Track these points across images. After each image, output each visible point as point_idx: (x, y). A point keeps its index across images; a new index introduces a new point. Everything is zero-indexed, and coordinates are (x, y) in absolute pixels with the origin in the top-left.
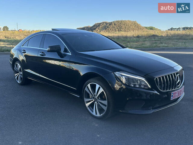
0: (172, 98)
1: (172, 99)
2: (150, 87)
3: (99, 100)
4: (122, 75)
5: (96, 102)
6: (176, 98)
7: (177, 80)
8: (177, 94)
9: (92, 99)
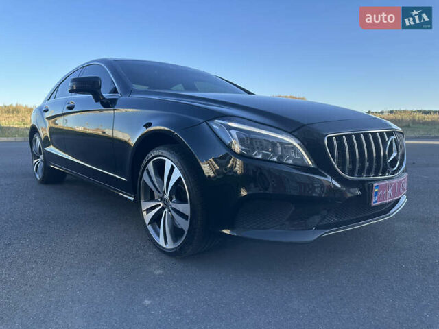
0: (374, 199)
1: (374, 204)
2: (310, 163)
3: (173, 202)
4: (230, 128)
5: (166, 210)
6: (387, 201)
7: (391, 152)
8: (390, 191)
9: (158, 201)
